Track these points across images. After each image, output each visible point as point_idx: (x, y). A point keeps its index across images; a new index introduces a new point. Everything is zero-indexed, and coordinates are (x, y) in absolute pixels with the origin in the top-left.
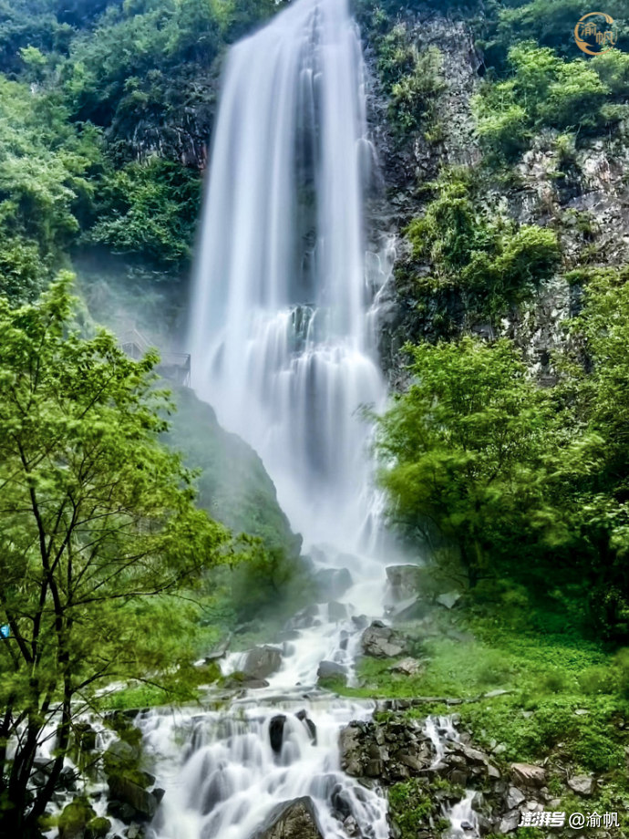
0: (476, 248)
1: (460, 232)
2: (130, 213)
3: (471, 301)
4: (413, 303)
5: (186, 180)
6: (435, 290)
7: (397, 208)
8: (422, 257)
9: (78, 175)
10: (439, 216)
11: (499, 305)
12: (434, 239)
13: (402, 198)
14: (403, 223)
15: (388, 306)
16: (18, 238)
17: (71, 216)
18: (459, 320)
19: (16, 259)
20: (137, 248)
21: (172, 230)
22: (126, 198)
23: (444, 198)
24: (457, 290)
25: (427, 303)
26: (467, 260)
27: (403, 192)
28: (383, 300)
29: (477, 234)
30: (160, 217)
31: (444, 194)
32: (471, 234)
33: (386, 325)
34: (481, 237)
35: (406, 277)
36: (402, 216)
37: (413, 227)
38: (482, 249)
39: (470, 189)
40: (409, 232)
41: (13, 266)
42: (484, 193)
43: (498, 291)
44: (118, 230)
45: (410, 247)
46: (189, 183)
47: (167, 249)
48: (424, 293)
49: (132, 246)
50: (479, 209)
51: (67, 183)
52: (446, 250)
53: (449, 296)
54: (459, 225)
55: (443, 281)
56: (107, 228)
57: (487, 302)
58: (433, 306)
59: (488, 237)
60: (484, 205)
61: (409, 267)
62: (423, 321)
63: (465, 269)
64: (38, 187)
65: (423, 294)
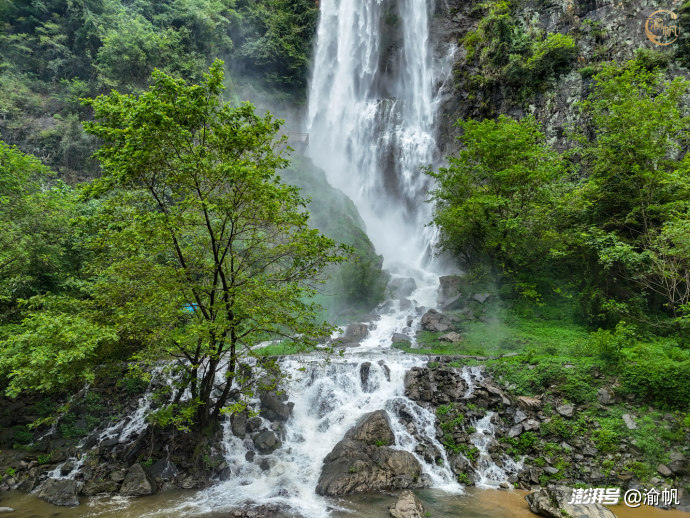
0: (513, 53)
1: (503, 40)
2: (267, 34)
3: (508, 93)
4: (466, 95)
5: (305, 10)
6: (482, 85)
7: (456, 25)
8: (473, 61)
9: (231, 8)
10: (487, 29)
11: (528, 95)
12: (482, 47)
13: (460, 16)
14: (460, 35)
15: (447, 97)
16: (193, 53)
17: (228, 38)
18: (498, 107)
19: (192, 68)
20: (272, 60)
21: (296, 47)
22: (264, 24)
23: (492, 15)
24: (498, 84)
25: (476, 94)
26: (507, 61)
27: (461, 12)
28: (443, 93)
29: (515, 41)
30: (287, 37)
31: (492, 12)
32: (510, 42)
33: (446, 111)
34: (517, 44)
35: (461, 76)
36: (460, 30)
37: (468, 38)
38: (518, 52)
39: (511, 7)
40: (465, 43)
41: (190, 73)
42: (522, 10)
43: (528, 84)
44: (259, 47)
45: (465, 53)
46: (307, 12)
47: (293, 60)
48: (474, 88)
49: (269, 58)
50: (517, 23)
51: (223, 13)
52: (491, 55)
53: (492, 88)
54: (502, 34)
55: (488, 78)
56: (252, 46)
57: (519, 93)
58: (480, 96)
59: (523, 44)
60: (521, 20)
61: (463, 69)
62: (472, 108)
63: (505, 69)
64: (205, 16)
65: (472, 88)
